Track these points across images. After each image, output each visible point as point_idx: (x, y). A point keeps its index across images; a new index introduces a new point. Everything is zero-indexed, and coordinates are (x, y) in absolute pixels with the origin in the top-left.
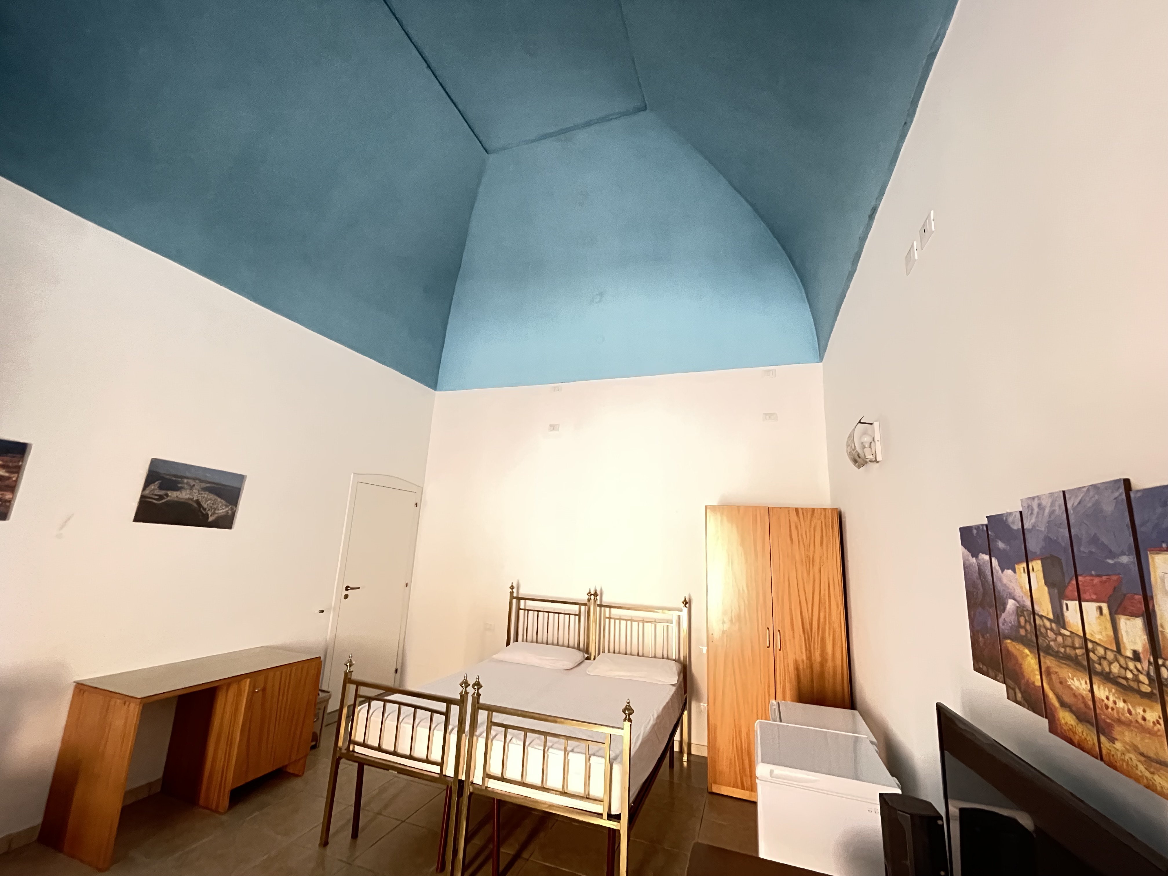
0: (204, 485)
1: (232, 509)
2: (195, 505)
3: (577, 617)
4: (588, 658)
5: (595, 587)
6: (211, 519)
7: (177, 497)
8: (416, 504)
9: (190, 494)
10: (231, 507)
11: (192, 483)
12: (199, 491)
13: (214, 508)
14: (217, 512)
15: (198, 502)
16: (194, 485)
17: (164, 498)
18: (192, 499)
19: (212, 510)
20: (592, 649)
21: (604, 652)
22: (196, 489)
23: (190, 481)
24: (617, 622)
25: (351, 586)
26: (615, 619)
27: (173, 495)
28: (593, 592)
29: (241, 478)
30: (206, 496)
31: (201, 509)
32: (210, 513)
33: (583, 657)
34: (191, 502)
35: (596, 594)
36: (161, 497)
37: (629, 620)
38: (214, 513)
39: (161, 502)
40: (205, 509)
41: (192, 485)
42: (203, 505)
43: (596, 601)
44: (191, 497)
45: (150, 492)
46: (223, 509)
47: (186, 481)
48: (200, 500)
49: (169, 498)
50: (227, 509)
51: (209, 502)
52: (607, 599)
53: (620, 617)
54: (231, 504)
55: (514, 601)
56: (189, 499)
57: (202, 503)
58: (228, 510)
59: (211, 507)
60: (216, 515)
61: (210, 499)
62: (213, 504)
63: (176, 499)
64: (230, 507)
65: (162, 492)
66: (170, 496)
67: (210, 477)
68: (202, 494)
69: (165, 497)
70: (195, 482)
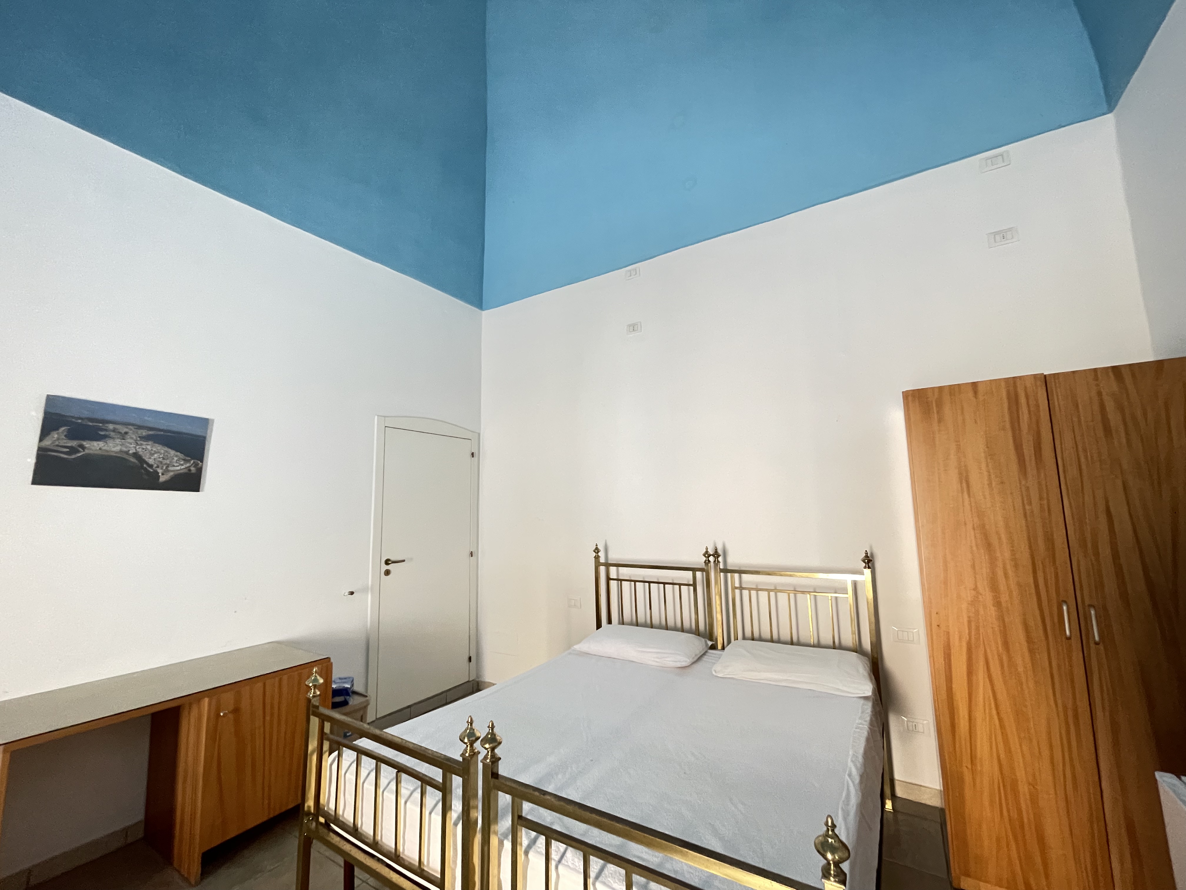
0: (144, 433)
1: (196, 465)
2: (133, 460)
3: (692, 588)
4: (713, 647)
5: (715, 544)
6: (162, 479)
7: (100, 449)
8: (473, 454)
9: (122, 445)
10: (194, 462)
11: (123, 430)
12: (136, 440)
13: (166, 464)
14: (171, 468)
15: (136, 455)
16: (126, 433)
17: (79, 452)
18: (127, 453)
19: (163, 467)
20: (719, 632)
21: (736, 639)
22: (132, 438)
23: (118, 427)
24: (753, 593)
25: (393, 558)
26: (750, 589)
27: (94, 447)
28: (711, 552)
29: (205, 423)
30: (149, 447)
31: (145, 466)
32: (160, 471)
33: (704, 646)
34: (125, 456)
35: (716, 555)
36: (73, 450)
37: (772, 590)
38: (167, 471)
39: (73, 457)
40: (151, 466)
41: (123, 432)
42: (147, 460)
43: (717, 564)
44: (125, 449)
45: (53, 443)
46: (182, 465)
47: (111, 426)
48: (141, 453)
49: (87, 451)
50: (188, 465)
51: (156, 455)
52: (734, 560)
53: (757, 586)
54: (192, 459)
55: (602, 569)
56: (121, 451)
57: (145, 456)
58: (190, 466)
59: (161, 462)
60: (172, 474)
61: (156, 453)
62: (164, 459)
63: (100, 452)
64: (192, 462)
65: (74, 443)
66: (89, 449)
67: (150, 422)
68: (141, 445)
69: (80, 449)
70: (127, 428)
